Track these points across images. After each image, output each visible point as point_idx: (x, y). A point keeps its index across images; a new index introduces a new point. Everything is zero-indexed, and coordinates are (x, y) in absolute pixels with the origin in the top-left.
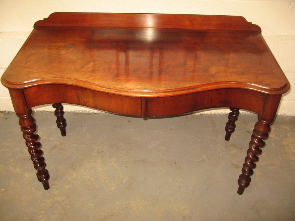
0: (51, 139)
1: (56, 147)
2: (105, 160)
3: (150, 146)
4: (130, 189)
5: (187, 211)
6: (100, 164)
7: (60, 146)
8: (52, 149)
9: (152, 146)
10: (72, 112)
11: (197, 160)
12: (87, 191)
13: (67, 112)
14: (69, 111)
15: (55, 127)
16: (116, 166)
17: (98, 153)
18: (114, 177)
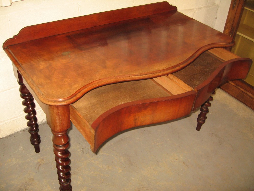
0: (28, 160)
1: (40, 164)
4: (132, 164)
5: (181, 158)
7: (43, 162)
8: (38, 168)
10: (26, 128)
12: (103, 184)
13: (22, 130)
14: (23, 129)
15: (22, 148)
16: (106, 154)
17: (82, 151)
18: (112, 162)
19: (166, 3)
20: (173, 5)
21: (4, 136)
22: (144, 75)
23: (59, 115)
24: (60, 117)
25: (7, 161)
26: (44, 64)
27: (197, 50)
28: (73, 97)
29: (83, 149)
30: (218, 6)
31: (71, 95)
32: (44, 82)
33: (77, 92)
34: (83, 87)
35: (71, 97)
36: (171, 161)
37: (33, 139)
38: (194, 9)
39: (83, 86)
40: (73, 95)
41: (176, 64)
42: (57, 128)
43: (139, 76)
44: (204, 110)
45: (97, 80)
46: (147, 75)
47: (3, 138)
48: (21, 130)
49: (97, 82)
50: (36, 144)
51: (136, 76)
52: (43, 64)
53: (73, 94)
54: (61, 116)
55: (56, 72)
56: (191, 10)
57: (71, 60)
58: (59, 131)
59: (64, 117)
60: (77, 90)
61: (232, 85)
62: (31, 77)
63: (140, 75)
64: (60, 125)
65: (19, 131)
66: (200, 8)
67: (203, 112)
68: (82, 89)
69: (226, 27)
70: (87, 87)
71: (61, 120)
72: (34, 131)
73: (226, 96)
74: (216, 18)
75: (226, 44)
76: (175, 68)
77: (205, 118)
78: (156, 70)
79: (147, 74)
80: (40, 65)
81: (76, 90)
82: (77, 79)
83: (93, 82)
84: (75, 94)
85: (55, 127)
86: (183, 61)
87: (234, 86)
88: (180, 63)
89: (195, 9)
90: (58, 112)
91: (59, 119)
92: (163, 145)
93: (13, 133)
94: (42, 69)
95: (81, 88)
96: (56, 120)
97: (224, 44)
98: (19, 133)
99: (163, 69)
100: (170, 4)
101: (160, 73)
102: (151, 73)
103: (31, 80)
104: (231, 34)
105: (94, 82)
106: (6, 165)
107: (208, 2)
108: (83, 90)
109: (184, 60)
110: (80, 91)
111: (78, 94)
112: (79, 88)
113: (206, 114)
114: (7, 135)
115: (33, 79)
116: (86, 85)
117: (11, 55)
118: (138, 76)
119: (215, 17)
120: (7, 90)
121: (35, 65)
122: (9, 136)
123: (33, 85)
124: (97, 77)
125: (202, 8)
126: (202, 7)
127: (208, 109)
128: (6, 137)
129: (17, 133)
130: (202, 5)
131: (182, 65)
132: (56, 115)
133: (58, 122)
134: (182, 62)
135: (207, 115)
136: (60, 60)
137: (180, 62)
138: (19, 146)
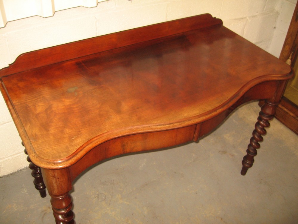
0: (32, 207)
1: (46, 213)
2: (110, 201)
3: (140, 167)
4: (157, 218)
5: (219, 211)
6: (108, 208)
7: (49, 210)
9: (142, 166)
11: (191, 161)
15: (26, 191)
16: (126, 202)
17: (96, 198)
18: (132, 214)
19: (208, 16)
20: (217, 17)
21: (5, 175)
22: (168, 124)
23: (55, 178)
24: (57, 180)
25: (7, 207)
26: (43, 106)
27: (243, 85)
28: (73, 157)
29: (98, 195)
30: (278, 13)
31: (71, 154)
32: (39, 133)
33: (79, 150)
34: (87, 142)
35: (70, 157)
36: (206, 216)
37: (37, 183)
38: (245, 18)
39: (88, 140)
40: (73, 155)
41: (212, 109)
42: (54, 192)
43: (162, 126)
44: (251, 152)
45: (106, 131)
46: (172, 125)
47: (3, 177)
48: (26, 167)
49: (106, 134)
50: (42, 188)
51: (157, 125)
52: (41, 105)
53: (73, 153)
54: (59, 179)
55: (56, 119)
56: (242, 19)
57: (78, 100)
58: (57, 195)
59: (63, 179)
60: (79, 147)
61: (290, 115)
62: (24, 125)
63: (164, 125)
64: (58, 188)
65: (23, 168)
66: (254, 17)
67: (250, 155)
68: (85, 145)
69: (286, 43)
70: (93, 142)
71: (58, 183)
72: (38, 174)
73: (282, 127)
74: (275, 28)
75: (282, 76)
76: (211, 113)
77: (253, 161)
78: (185, 116)
79: (172, 123)
80: (37, 108)
81: (76, 147)
82: (81, 130)
83: (101, 135)
84: (76, 152)
85: (52, 189)
86: (223, 103)
87: (292, 116)
88: (218, 107)
89: (248, 18)
90: (55, 175)
91: (56, 182)
92: (197, 193)
93: (16, 170)
94: (38, 114)
95: (84, 143)
96: (53, 182)
97: (280, 76)
98: (23, 171)
99: (194, 115)
100: (213, 16)
101: (190, 121)
102: (178, 122)
103: (23, 130)
104: (292, 53)
105: (103, 135)
106: (4, 212)
107: (265, 8)
108: (87, 146)
109: (224, 101)
110: (82, 148)
111: (79, 152)
112: (82, 144)
113: (253, 157)
114: (9, 173)
115: (26, 129)
116: (91, 140)
117: (3, 91)
118: (160, 125)
119: (274, 26)
120: (7, 123)
121: (32, 107)
122: (11, 174)
123: (26, 137)
124: (107, 127)
125: (256, 16)
126: (257, 14)
127: (256, 151)
128: (8, 176)
129: (21, 170)
130: (257, 12)
131: (220, 109)
132: (52, 177)
133: (55, 185)
134: (220, 104)
135: (255, 158)
136: (64, 100)
137: (218, 105)
138: (22, 188)
